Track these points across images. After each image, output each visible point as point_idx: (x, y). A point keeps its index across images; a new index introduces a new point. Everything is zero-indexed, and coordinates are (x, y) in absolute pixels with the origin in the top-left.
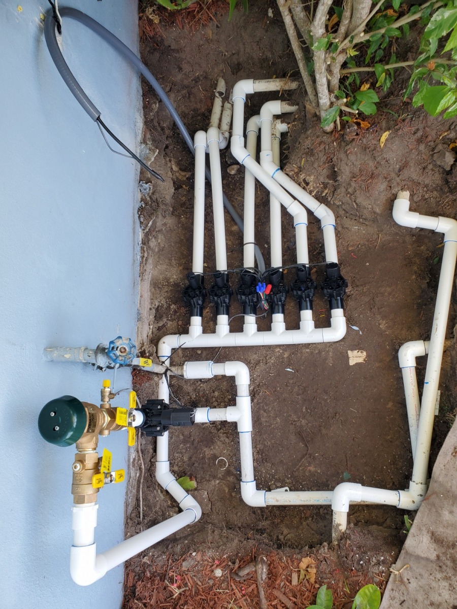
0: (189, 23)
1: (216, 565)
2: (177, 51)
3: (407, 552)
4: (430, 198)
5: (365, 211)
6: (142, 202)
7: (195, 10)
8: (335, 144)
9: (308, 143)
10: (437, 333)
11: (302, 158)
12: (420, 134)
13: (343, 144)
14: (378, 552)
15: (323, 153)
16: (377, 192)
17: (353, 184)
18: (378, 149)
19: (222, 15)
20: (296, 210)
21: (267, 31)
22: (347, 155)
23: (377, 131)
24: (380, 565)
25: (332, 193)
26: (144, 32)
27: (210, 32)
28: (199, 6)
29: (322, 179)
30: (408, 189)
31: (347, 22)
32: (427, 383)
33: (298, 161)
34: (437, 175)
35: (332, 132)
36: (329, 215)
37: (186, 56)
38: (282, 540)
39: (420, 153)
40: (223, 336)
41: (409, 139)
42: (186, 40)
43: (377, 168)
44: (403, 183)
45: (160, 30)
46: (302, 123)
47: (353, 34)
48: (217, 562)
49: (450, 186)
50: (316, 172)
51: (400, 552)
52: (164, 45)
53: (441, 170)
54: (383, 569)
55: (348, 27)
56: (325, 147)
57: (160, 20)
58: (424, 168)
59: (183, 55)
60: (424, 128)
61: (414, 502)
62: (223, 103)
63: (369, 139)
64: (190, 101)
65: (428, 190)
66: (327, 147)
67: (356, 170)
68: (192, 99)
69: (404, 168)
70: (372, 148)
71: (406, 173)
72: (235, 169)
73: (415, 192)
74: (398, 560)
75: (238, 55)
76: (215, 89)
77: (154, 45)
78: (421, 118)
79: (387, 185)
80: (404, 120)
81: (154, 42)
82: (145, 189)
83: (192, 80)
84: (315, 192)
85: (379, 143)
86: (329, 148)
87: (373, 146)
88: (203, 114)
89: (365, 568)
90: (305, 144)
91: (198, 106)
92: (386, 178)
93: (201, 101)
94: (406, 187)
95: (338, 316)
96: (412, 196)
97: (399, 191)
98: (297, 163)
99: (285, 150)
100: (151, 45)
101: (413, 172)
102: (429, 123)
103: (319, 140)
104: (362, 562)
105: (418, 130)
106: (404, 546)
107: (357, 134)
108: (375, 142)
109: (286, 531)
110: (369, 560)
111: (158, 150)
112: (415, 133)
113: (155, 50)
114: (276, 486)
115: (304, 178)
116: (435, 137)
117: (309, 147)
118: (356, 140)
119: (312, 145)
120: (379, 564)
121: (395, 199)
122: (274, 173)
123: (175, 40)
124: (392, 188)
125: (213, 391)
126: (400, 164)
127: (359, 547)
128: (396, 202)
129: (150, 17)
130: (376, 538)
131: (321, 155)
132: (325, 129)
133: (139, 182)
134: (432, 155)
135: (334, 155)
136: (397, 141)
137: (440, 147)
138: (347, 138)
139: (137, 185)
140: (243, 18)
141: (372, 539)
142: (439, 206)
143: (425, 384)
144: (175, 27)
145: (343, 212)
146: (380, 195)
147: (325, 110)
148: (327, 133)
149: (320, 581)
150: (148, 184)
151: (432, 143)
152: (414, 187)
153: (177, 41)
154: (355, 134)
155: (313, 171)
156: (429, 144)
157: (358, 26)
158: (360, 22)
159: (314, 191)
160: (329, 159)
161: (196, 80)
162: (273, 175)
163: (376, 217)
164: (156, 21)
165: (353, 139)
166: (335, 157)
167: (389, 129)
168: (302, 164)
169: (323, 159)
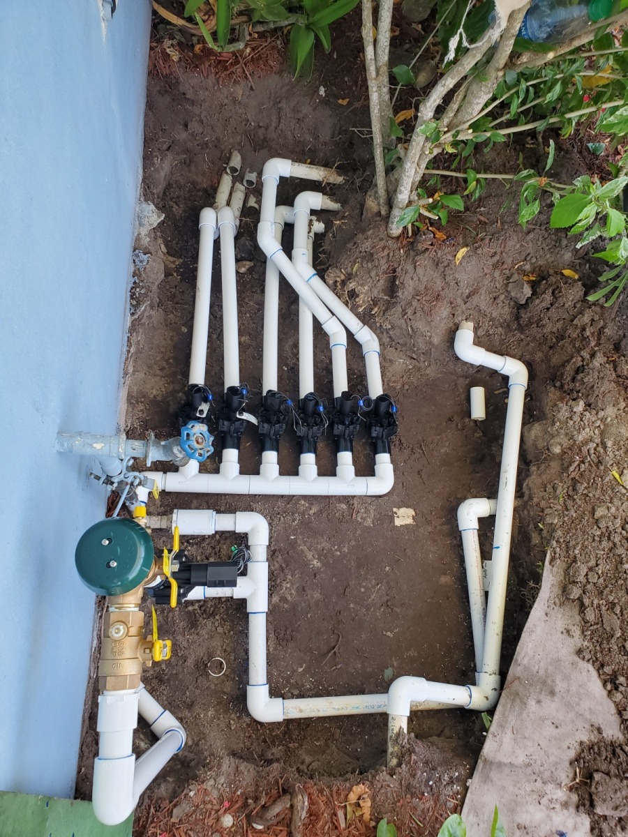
0: (217, 73)
1: (224, 809)
2: (193, 103)
3: (485, 759)
4: (494, 334)
5: (420, 340)
6: (136, 277)
7: (228, 61)
8: (402, 251)
9: (366, 246)
10: (507, 488)
11: (355, 263)
12: (497, 258)
13: (412, 253)
14: (449, 767)
15: (385, 261)
16: (438, 319)
17: (415, 303)
18: (452, 266)
19: (259, 77)
20: (333, 328)
21: (314, 110)
22: (415, 266)
23: (454, 245)
24: (454, 784)
25: (382, 313)
26: (156, 66)
27: (240, 92)
28: (234, 58)
29: (375, 292)
30: (473, 320)
31: (453, 114)
32: (498, 548)
33: (350, 265)
34: (506, 308)
35: (398, 238)
36: (374, 340)
37: (201, 113)
38: (306, 770)
39: (493, 280)
40: (230, 479)
41: (487, 261)
42: (207, 93)
43: (443, 289)
44: (469, 312)
45: (178, 71)
46: (354, 223)
47: (458, 129)
48: (226, 804)
49: (521, 322)
50: (371, 282)
51: (476, 763)
52: (178, 91)
53: (512, 303)
54: (458, 788)
55: (451, 121)
56: (389, 254)
57: (180, 58)
58: (495, 298)
59: (197, 110)
60: (502, 253)
61: (487, 698)
62: (234, 183)
63: (444, 253)
64: (190, 171)
65: (493, 325)
66: (391, 254)
67: (422, 288)
68: (193, 169)
69: (474, 294)
70: (445, 264)
71: (475, 300)
72: (247, 267)
73: (480, 324)
74: (475, 772)
75: (266, 130)
76: (227, 164)
77: (165, 87)
78: (500, 242)
79: (451, 312)
80: (482, 240)
81: (167, 82)
82: (141, 262)
83: (198, 145)
84: (363, 308)
85: (455, 260)
86: (394, 256)
87: (447, 261)
88: (205, 191)
89: (435, 790)
90: (364, 246)
91: (199, 179)
92: (451, 303)
93: (204, 174)
94: (471, 317)
95: (384, 461)
96: (476, 330)
97: (462, 320)
98: (346, 268)
99: (320, 253)
100: (162, 84)
101: (482, 300)
102: (507, 250)
103: (382, 244)
104: (431, 783)
105: (495, 253)
106: (482, 753)
107: (432, 245)
108: (451, 258)
109: (308, 759)
110: (440, 779)
111: (164, 215)
112: (492, 256)
113: (166, 91)
114: (292, 694)
115: (353, 288)
116: (510, 265)
117: (367, 250)
118: (430, 250)
119: (373, 248)
120: (452, 782)
121: (457, 329)
122: (311, 278)
123: (193, 88)
124: (455, 316)
125: (206, 557)
126: (471, 289)
127: (426, 763)
128: (459, 333)
129: (168, 50)
130: (442, 750)
131: (383, 262)
132: (391, 232)
133: (134, 251)
134: (507, 285)
135: (399, 265)
136: (474, 260)
137: (516, 277)
138: (420, 247)
139: (132, 254)
140: (286, 88)
141: (438, 751)
142: (503, 344)
143: (494, 550)
144: (198, 73)
145: (388, 339)
146: (440, 322)
147: (401, 208)
148: (393, 238)
149: (377, 818)
150: (147, 255)
151: (507, 272)
152: (481, 319)
153: (196, 91)
154: (430, 243)
155: (368, 280)
156: (504, 271)
157: (464, 123)
158: (468, 119)
159: (361, 307)
160: (391, 268)
161: (205, 146)
162: (309, 280)
163: (431, 349)
164: (175, 58)
165: (427, 249)
166: (400, 267)
167: (467, 246)
168: (355, 270)
169: (384, 267)
